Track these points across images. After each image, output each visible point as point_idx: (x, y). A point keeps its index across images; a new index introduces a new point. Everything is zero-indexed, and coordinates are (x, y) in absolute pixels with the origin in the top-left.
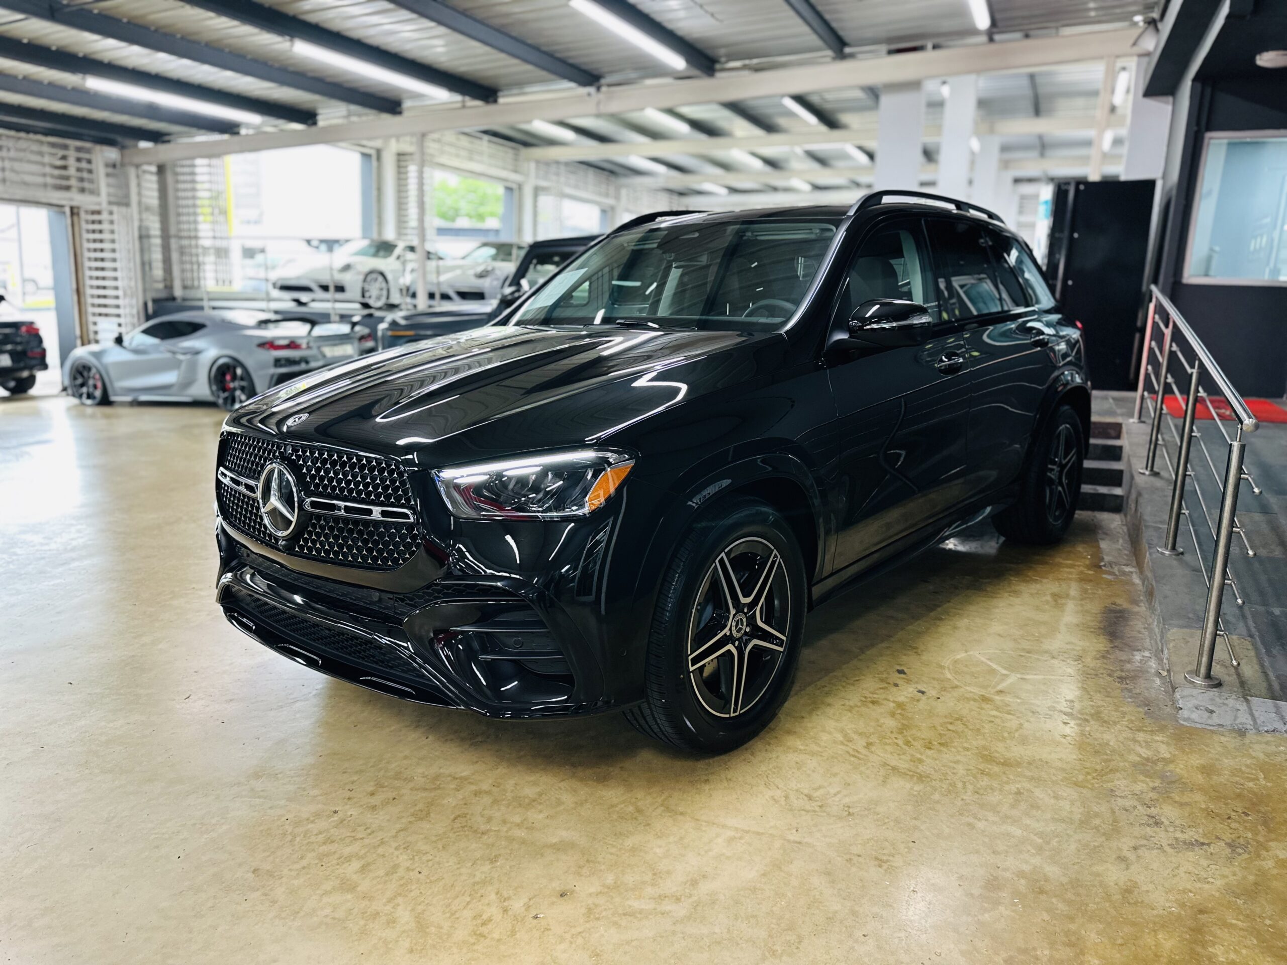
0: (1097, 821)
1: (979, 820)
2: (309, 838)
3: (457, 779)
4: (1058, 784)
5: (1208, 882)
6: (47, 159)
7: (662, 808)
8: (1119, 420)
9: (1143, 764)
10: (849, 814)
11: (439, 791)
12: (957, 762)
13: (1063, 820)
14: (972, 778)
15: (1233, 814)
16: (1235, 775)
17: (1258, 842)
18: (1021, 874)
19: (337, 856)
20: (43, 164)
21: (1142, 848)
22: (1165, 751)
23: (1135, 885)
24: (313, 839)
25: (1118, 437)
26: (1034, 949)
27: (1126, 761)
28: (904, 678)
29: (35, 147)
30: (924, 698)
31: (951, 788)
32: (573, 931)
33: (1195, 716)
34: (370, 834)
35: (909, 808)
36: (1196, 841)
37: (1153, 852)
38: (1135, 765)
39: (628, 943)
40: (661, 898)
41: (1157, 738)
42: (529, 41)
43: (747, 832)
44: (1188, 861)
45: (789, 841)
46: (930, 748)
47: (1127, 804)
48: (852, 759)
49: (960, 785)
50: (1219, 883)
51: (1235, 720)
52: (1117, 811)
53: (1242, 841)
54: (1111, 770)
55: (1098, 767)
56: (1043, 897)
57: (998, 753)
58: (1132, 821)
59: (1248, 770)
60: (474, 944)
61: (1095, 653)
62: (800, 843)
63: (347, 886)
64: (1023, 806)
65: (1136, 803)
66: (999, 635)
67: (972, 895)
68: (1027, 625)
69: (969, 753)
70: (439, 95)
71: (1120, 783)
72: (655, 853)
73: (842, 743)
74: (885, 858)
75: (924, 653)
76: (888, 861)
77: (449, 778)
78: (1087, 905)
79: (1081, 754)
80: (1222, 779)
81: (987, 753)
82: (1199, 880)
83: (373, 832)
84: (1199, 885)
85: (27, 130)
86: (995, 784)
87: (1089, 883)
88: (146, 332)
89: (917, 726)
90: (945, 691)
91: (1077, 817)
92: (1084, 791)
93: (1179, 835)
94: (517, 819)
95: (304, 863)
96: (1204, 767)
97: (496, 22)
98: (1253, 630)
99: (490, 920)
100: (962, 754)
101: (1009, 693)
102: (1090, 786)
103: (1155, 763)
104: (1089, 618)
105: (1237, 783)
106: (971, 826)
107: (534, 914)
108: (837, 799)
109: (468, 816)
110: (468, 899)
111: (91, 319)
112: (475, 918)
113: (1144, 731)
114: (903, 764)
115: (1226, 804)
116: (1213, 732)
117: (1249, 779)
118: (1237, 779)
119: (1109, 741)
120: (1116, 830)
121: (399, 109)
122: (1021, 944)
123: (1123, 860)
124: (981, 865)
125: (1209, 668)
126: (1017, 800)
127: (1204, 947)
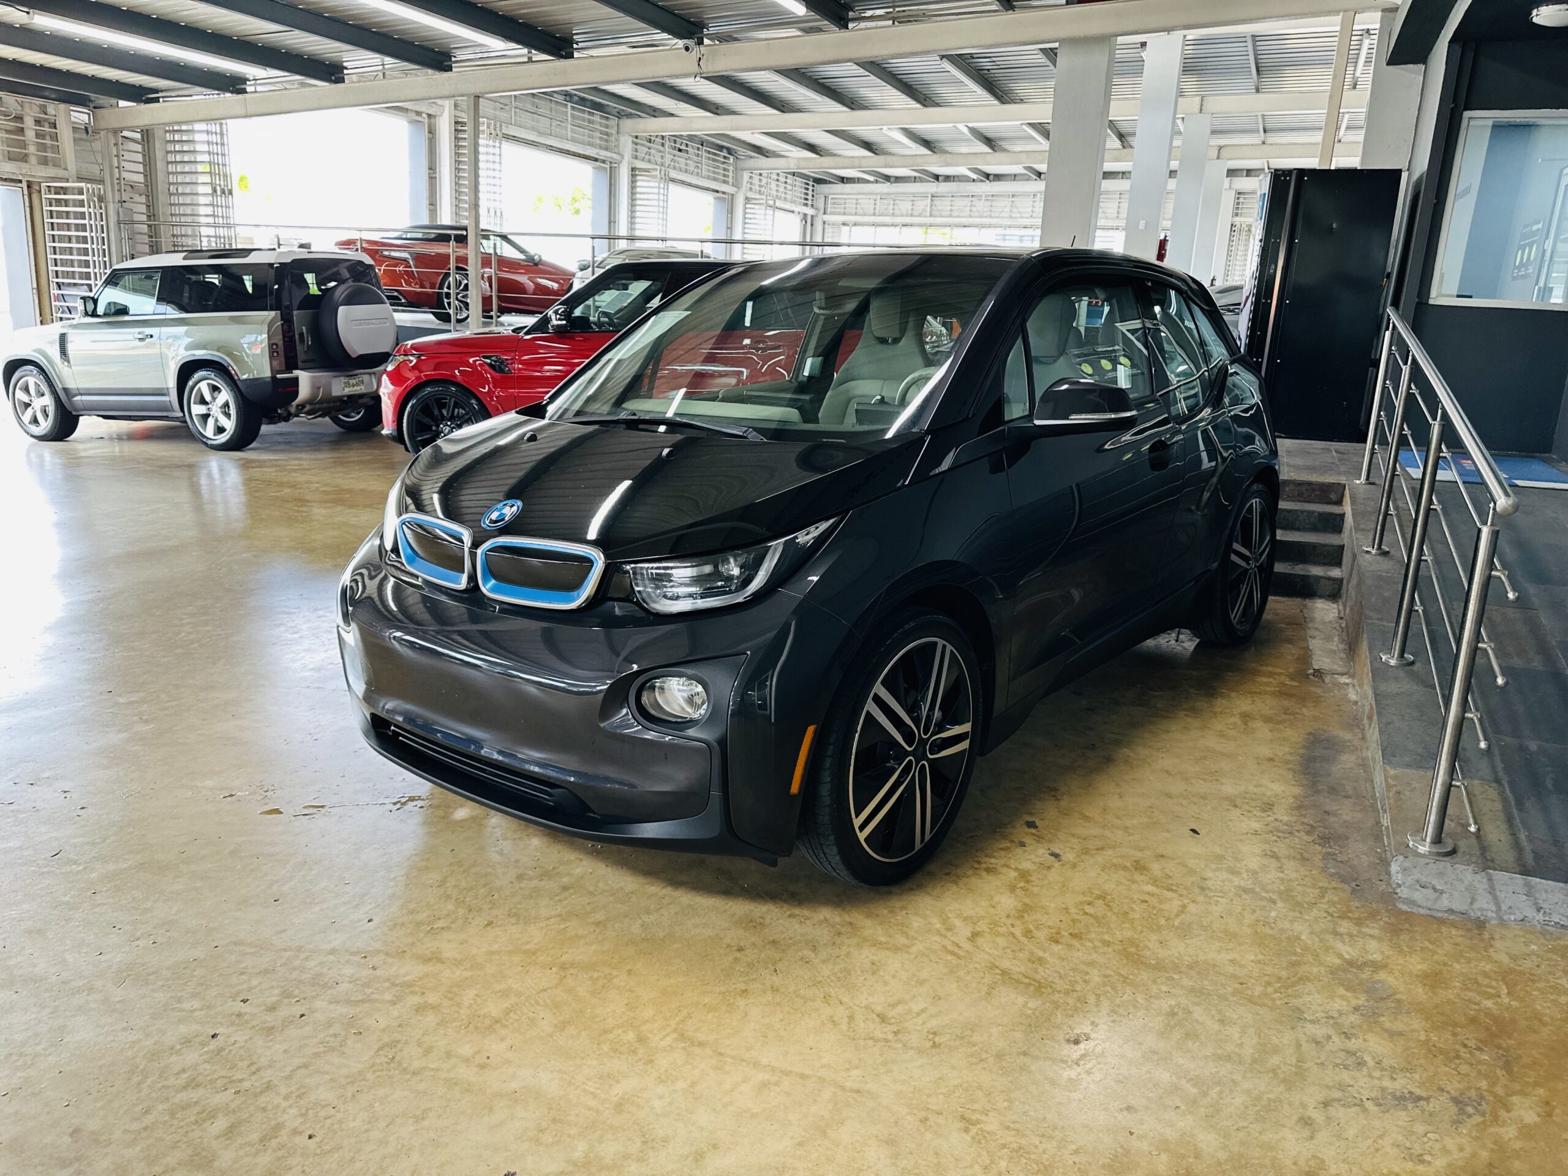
0: (1275, 1060)
2: (166, 1079)
3: (396, 985)
4: (1227, 999)
5: (1423, 1162)
7: (675, 1036)
8: (1342, 480)
9: (1345, 970)
10: (935, 1045)
11: (367, 1005)
12: (1092, 964)
13: (1228, 1058)
14: (1108, 989)
15: (1462, 1051)
16: (1467, 989)
17: (1495, 1096)
18: (1163, 1145)
19: (198, 1108)
21: (1335, 1104)
22: (1375, 950)
23: (1322, 1165)
24: (172, 1081)
25: (1339, 502)
27: (1321, 964)
28: (1034, 834)
30: (1057, 864)
31: (1079, 1005)
33: (1418, 896)
34: (254, 1073)
35: (1018, 1035)
36: (1411, 1093)
37: (1349, 1110)
38: (1333, 972)
41: (1366, 930)
43: (788, 1073)
44: (1397, 1126)
45: (843, 1089)
46: (1057, 942)
47: (1318, 1032)
48: (949, 958)
49: (1092, 999)
50: (1440, 1163)
51: (1471, 903)
52: (1305, 1045)
53: (1473, 1093)
54: (1300, 979)
55: (1284, 974)
57: (1149, 949)
58: (1323, 1059)
59: (1486, 982)
61: (1291, 800)
62: (858, 1091)
64: (1176, 1034)
65: (1331, 1032)
66: (1167, 772)
68: (1205, 758)
69: (1110, 950)
70: (494, 44)
71: (1313, 1000)
72: (652, 1108)
73: (938, 932)
75: (1065, 797)
76: (978, 1122)
77: (387, 984)
79: (1262, 953)
80: (1450, 994)
81: (1133, 950)
82: (1412, 1158)
83: (258, 1070)
84: (1413, 1166)
86: (1141, 999)
87: (1257, 1161)
89: (1043, 907)
90: (1086, 853)
91: (1248, 1051)
92: (1262, 1011)
93: (1386, 1083)
94: (466, 1050)
95: (149, 1119)
96: (1426, 976)
98: (1501, 774)
100: (1101, 950)
101: (1172, 859)
102: (1270, 1004)
103: (1360, 968)
104: (1287, 749)
105: (1470, 1001)
108: (920, 1020)
109: (399, 1045)
113: (1349, 918)
114: (1017, 967)
115: (1455, 1035)
116: (1441, 921)
117: (1490, 997)
118: (1471, 995)
119: (1300, 934)
120: (1300, 1073)
121: (447, 63)
123: (1307, 1123)
124: (1108, 1130)
125: (1440, 830)
126: (1168, 1025)
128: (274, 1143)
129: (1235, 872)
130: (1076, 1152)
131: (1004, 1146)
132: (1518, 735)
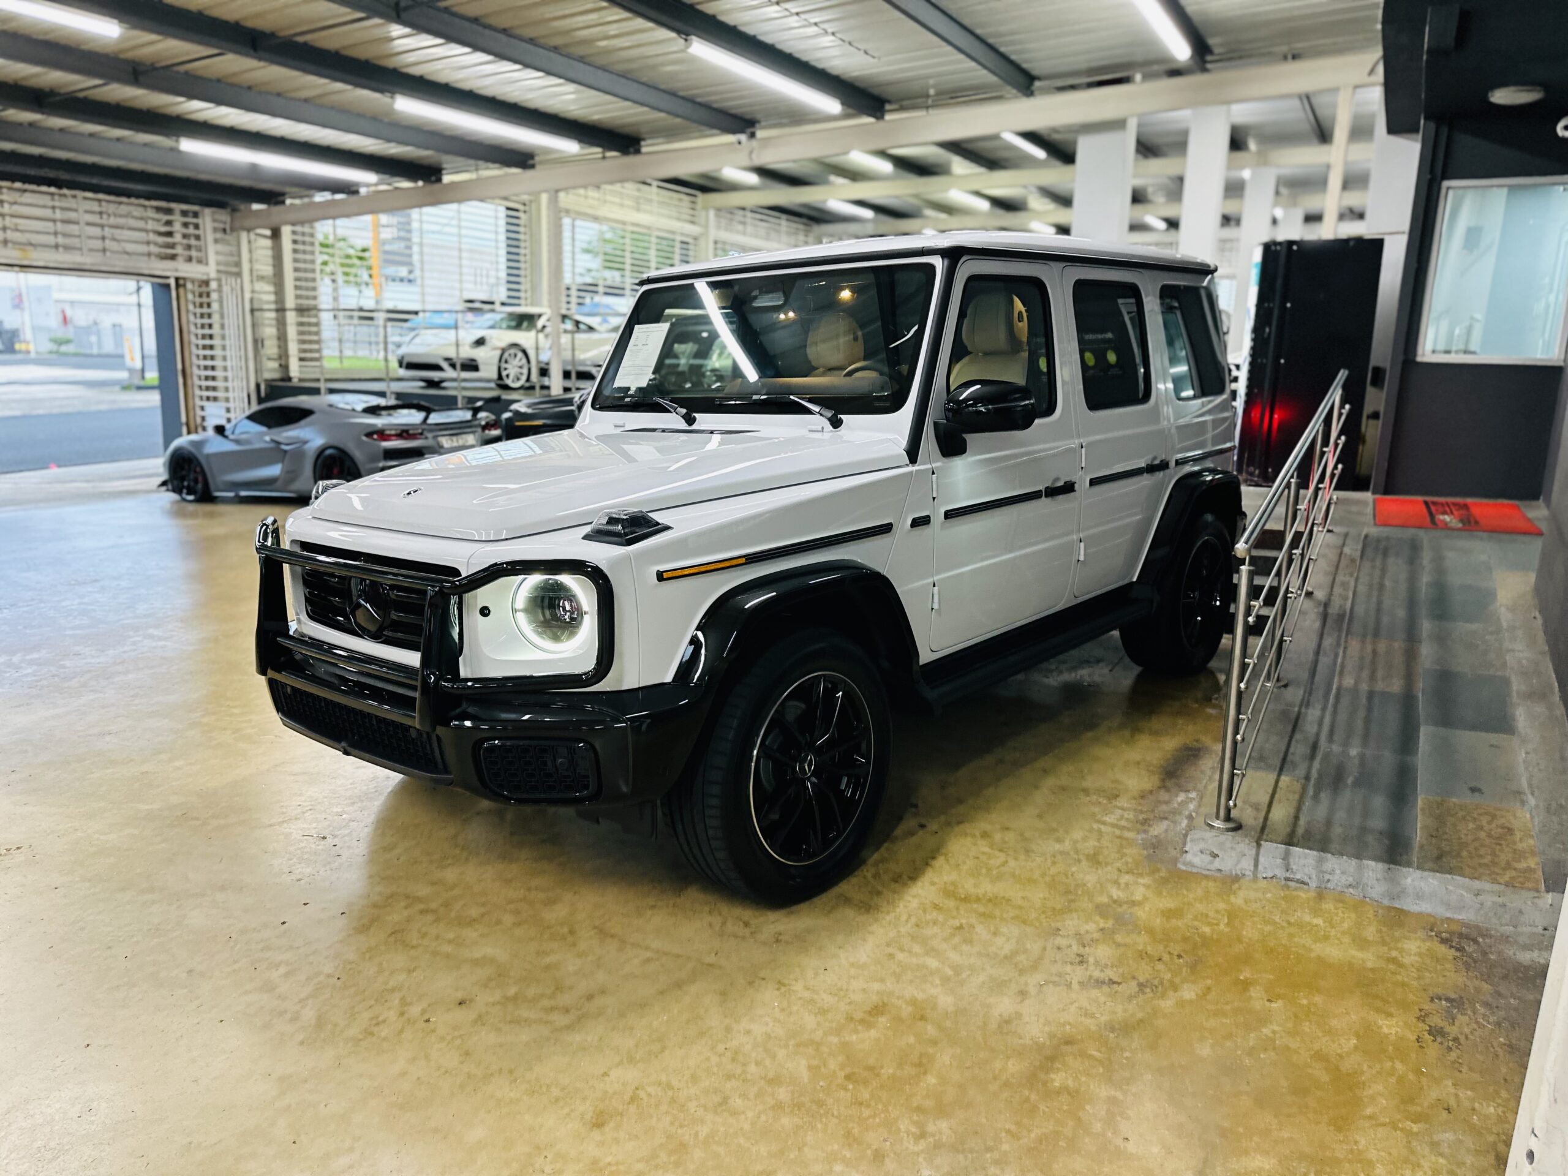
1: (902, 950)
4: (1005, 921)
5: (1093, 1017)
6: (151, 225)
9: (1108, 906)
10: (777, 941)
13: (988, 955)
14: (921, 911)
15: (1166, 957)
16: (1196, 919)
17: (1171, 982)
18: (913, 1002)
20: (147, 231)
21: (1050, 984)
22: (1139, 894)
23: (1019, 1016)
26: (882, 1067)
27: (1092, 902)
29: (137, 212)
32: (456, 1033)
33: (1198, 860)
36: (1110, 980)
37: (1058, 988)
38: (1098, 907)
39: (501, 1046)
40: (552, 1009)
41: (1141, 881)
42: (663, 87)
43: (666, 954)
44: (1088, 997)
45: (702, 963)
47: (1064, 942)
49: (904, 918)
50: (1104, 1019)
51: (1236, 865)
52: (1049, 949)
53: (1156, 982)
54: (1070, 910)
55: (1059, 907)
56: (920, 1024)
57: (964, 888)
58: (1057, 958)
59: (1215, 916)
60: (361, 1040)
61: (1138, 792)
62: (712, 966)
63: (269, 988)
64: (956, 940)
65: (1073, 942)
67: (852, 1018)
70: (569, 146)
71: (1071, 923)
72: (567, 970)
74: (786, 982)
76: (789, 984)
78: (958, 1032)
79: (1050, 893)
80: (1180, 923)
81: (951, 888)
82: (1086, 1015)
84: (1083, 1019)
85: (129, 194)
86: (941, 918)
87: (974, 1013)
88: (252, 418)
89: (897, 861)
90: (946, 826)
91: (1006, 950)
92: (1029, 930)
93: (1097, 974)
94: (451, 936)
95: (236, 966)
96: (1170, 910)
97: (620, 67)
98: (1314, 772)
99: (384, 1021)
102: (1037, 924)
103: (1120, 904)
105: (1192, 927)
106: (891, 956)
107: (426, 1017)
109: (405, 932)
110: (373, 1002)
111: (198, 403)
112: (372, 1019)
115: (1166, 947)
116: (1206, 877)
117: (1209, 924)
118: (1196, 923)
119: (1089, 881)
120: (1035, 967)
121: (531, 162)
122: (871, 1061)
123: (1023, 994)
124: (878, 992)
125: (1228, 810)
126: (953, 935)
127: (1047, 1073)
128: (314, 981)
129: (1059, 840)
130: (850, 1003)
132: (1346, 744)
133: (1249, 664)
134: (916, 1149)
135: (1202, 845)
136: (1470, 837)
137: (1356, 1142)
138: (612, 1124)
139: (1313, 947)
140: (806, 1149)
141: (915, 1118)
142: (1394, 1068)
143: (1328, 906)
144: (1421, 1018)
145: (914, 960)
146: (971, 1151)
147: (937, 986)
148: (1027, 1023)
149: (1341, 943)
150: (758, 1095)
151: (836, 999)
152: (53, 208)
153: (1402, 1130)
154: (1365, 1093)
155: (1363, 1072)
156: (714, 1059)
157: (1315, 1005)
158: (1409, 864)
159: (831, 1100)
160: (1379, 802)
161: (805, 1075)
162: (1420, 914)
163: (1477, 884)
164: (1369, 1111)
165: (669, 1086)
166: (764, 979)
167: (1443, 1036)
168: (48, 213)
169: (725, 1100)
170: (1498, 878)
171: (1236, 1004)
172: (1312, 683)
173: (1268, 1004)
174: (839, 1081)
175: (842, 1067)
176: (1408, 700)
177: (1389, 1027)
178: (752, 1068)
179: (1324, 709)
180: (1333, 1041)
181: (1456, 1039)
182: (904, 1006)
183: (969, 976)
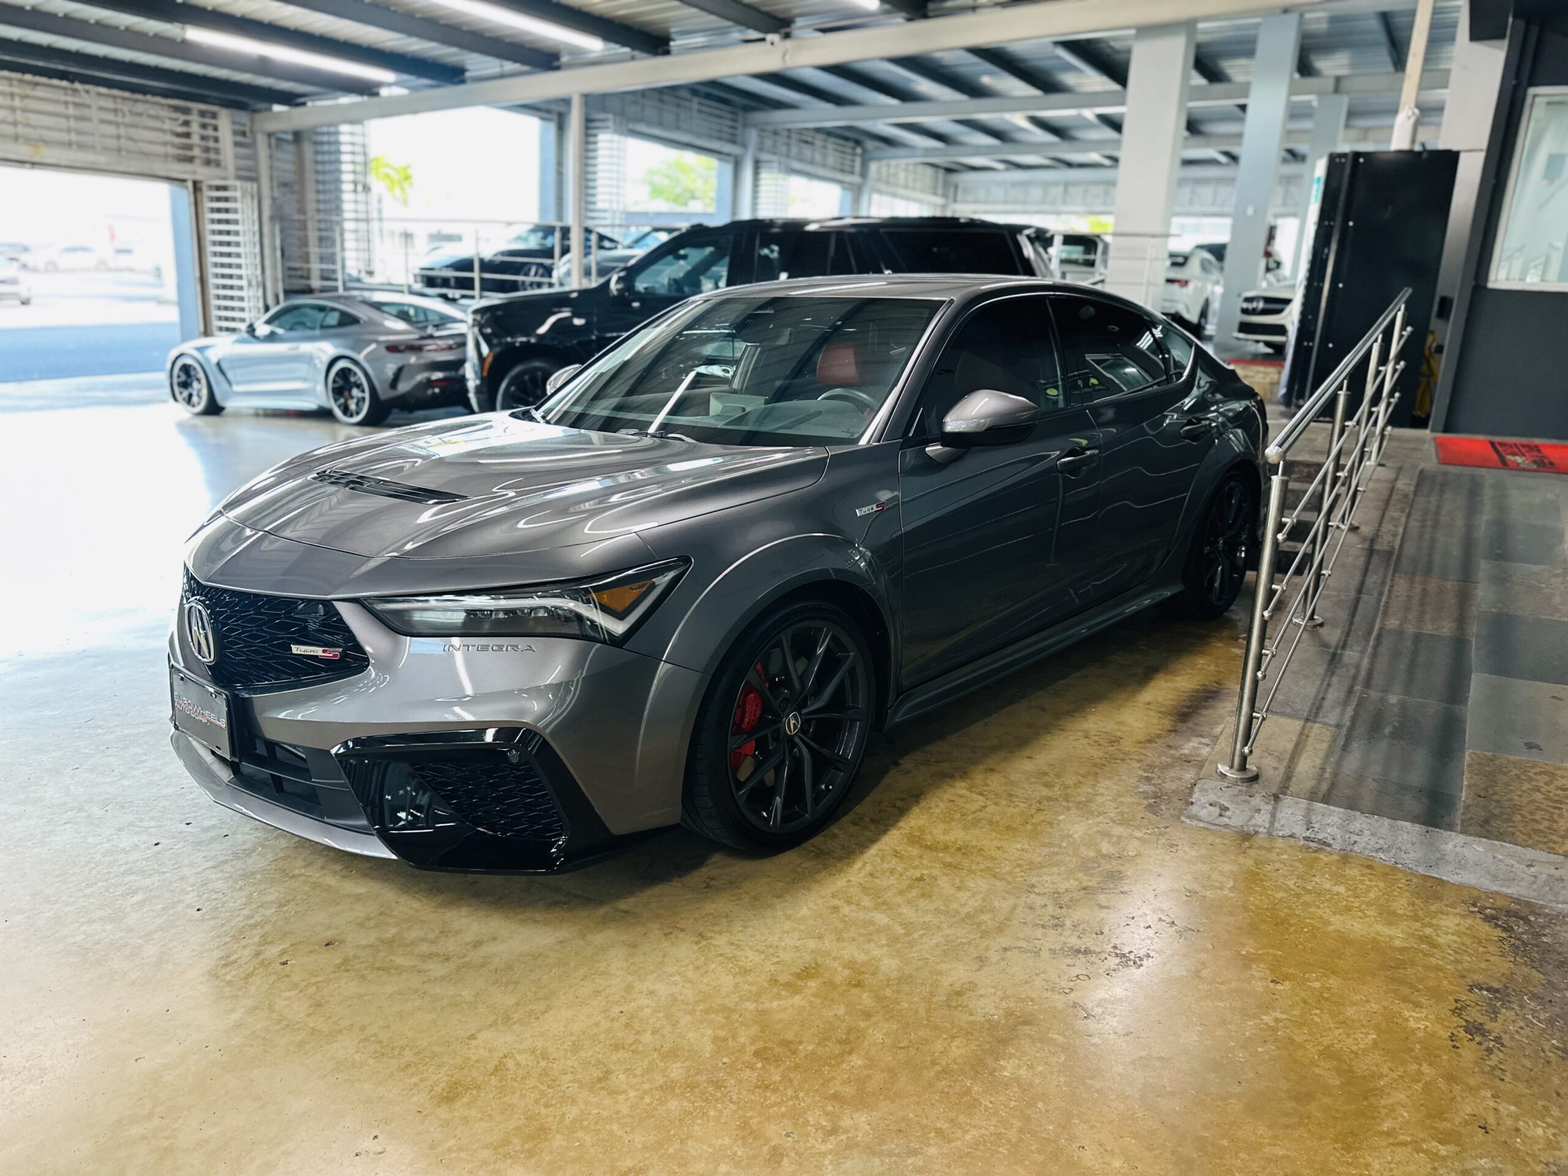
0: (986, 917)
1: (848, 902)
4: (974, 873)
5: (1062, 993)
6: (168, 125)
9: (1094, 861)
10: (708, 887)
13: (947, 913)
14: (878, 859)
15: (1156, 924)
16: (1197, 882)
17: (1159, 954)
18: (851, 965)
19: (126, 887)
20: (164, 131)
21: (1015, 950)
22: (1133, 849)
23: (973, 986)
26: (800, 1043)
27: (1076, 855)
29: (153, 111)
33: (1203, 813)
34: (175, 869)
37: (1024, 955)
38: (1083, 862)
40: (431, 956)
41: (1138, 834)
45: (616, 910)
46: (855, 823)
47: (1038, 901)
51: (1249, 821)
52: (1019, 908)
54: (1050, 864)
56: (855, 991)
57: (932, 835)
58: (1027, 920)
61: (1143, 736)
62: (626, 912)
63: (115, 917)
64: (914, 893)
65: (1049, 902)
67: (776, 981)
71: (1050, 880)
74: (708, 935)
76: (711, 938)
78: (898, 1003)
79: (1029, 844)
81: (918, 834)
85: (144, 91)
86: (900, 868)
87: (920, 981)
91: (967, 909)
92: (998, 883)
93: (1073, 941)
98: (1347, 719)
102: (1010, 879)
103: (1110, 860)
104: (1171, 696)
105: (1192, 890)
106: (835, 909)
107: (284, 959)
113: (1128, 824)
119: (1076, 832)
120: (1000, 928)
121: (556, 64)
122: (790, 1036)
123: (982, 961)
124: (812, 952)
125: (1244, 758)
126: (911, 887)
127: (996, 1060)
128: (171, 911)
129: (1047, 785)
130: (778, 963)
131: (721, 955)
132: (1385, 690)
133: (1275, 591)
134: (823, 1148)
135: (1212, 798)
136: (1525, 800)
137: (1367, 1166)
138: (465, 1100)
139: (1332, 919)
140: (690, 1143)
141: (830, 1108)
142: (1419, 1072)
143: (1352, 871)
144: (1457, 1011)
145: (861, 915)
146: (890, 1154)
147: (883, 946)
148: (982, 996)
149: (1366, 916)
150: (648, 1071)
151: (763, 957)
152: (66, 103)
153: (1425, 1152)
154: (1383, 1102)
155: (1381, 1076)
156: (605, 1025)
157: (1329, 989)
158: (1450, 827)
159: (733, 1081)
160: (1421, 757)
161: (708, 1048)
162: (1461, 887)
163: (1530, 854)
164: (1385, 1126)
165: (545, 1056)
166: (682, 930)
167: (1483, 1035)
168: (60, 109)
169: (608, 1073)
170: (1556, 847)
171: (1234, 984)
172: (1351, 623)
173: (1272, 985)
174: (747, 1058)
175: (754, 1040)
176: (1460, 643)
177: (1417, 1020)
178: (647, 1038)
179: (1363, 652)
180: (1348, 1036)
181: (1497, 1039)
182: (839, 969)
183: (921, 937)
